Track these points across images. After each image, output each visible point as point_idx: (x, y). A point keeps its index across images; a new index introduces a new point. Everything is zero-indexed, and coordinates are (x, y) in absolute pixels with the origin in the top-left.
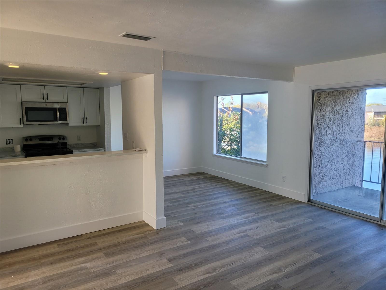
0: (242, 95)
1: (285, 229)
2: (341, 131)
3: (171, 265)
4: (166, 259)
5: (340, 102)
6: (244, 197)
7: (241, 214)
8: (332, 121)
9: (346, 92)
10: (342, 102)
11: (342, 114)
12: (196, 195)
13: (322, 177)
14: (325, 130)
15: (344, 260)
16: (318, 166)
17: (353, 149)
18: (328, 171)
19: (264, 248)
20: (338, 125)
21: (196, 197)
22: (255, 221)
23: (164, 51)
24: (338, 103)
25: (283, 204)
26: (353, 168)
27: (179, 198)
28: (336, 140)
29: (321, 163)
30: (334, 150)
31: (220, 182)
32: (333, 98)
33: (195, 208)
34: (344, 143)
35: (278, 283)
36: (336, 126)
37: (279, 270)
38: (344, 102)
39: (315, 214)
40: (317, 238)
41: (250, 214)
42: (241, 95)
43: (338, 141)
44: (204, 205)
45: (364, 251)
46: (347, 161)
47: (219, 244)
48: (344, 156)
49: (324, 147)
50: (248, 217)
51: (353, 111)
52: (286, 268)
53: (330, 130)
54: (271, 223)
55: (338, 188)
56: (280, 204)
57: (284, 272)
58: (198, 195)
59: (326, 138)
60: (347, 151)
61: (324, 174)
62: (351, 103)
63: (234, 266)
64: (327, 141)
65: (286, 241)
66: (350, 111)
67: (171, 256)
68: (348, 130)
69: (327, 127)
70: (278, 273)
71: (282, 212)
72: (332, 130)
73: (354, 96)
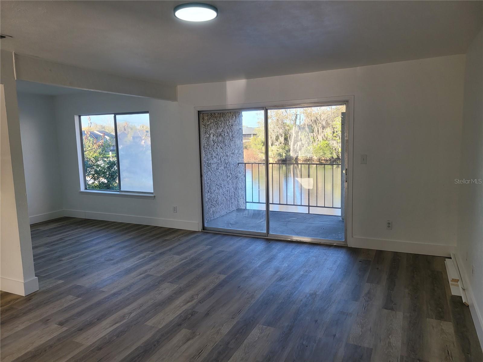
0: (115, 114)
1: (186, 260)
2: (224, 153)
3: (65, 329)
4: (56, 324)
5: (221, 124)
6: (132, 237)
7: (135, 255)
8: (216, 144)
9: (226, 114)
10: (223, 124)
11: (224, 137)
12: (68, 245)
13: (212, 203)
14: (211, 154)
15: (246, 274)
16: (207, 192)
17: (236, 171)
18: (217, 196)
19: (171, 283)
20: (221, 148)
21: (69, 248)
22: (153, 259)
23: (16, 54)
24: (220, 125)
25: (179, 237)
26: (237, 190)
27: (43, 253)
28: (221, 164)
29: (210, 189)
30: (220, 174)
31: (94, 226)
32: (215, 120)
33: (72, 260)
34: (228, 167)
35: (194, 310)
36: (220, 149)
37: (192, 298)
38: (225, 124)
39: (211, 240)
40: (218, 262)
41: (145, 254)
42: (113, 115)
43: (223, 164)
44: (83, 254)
45: (260, 264)
46: (232, 185)
47: (119, 291)
48: (228, 179)
49: (211, 171)
50: (144, 257)
51: (233, 133)
52: (198, 295)
53: (215, 153)
54: (171, 258)
55: (226, 213)
56: (174, 237)
57: (197, 299)
58: (71, 244)
59: (212, 162)
60: (231, 174)
61: (213, 200)
62: (231, 125)
63: (144, 307)
64: (213, 165)
65: (191, 271)
66: (231, 133)
67: (61, 318)
68: (230, 152)
69: (213, 150)
70: (192, 301)
71: (180, 245)
73: (232, 118)
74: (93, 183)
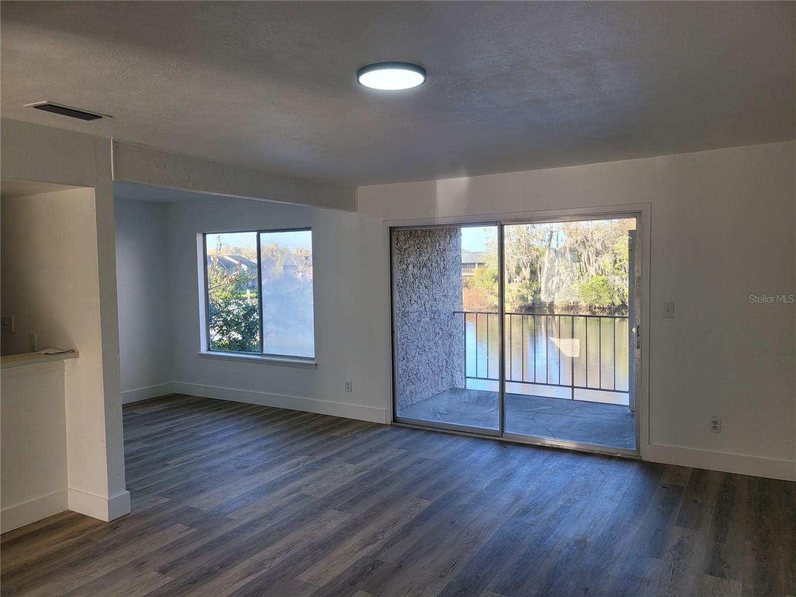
0: (259, 232)
1: (366, 472)
2: (430, 296)
3: (169, 579)
4: (154, 571)
5: (426, 248)
6: (278, 430)
7: (282, 461)
8: (417, 280)
9: (435, 231)
10: (429, 248)
11: (431, 268)
12: (177, 440)
13: (409, 377)
14: (409, 296)
15: (465, 501)
16: (402, 359)
17: (449, 325)
18: (417, 366)
19: (339, 510)
20: (426, 287)
21: (179, 445)
22: (311, 469)
23: (115, 142)
24: (424, 249)
25: (353, 433)
26: (451, 357)
27: (138, 452)
28: (426, 313)
29: (406, 354)
30: (423, 330)
31: (219, 410)
32: (417, 241)
33: (184, 465)
34: (436, 318)
35: (376, 559)
36: (424, 288)
37: (374, 538)
38: (432, 248)
39: (407, 440)
40: (419, 478)
41: (299, 459)
42: (256, 233)
43: (428, 313)
44: (201, 456)
45: (489, 483)
46: (443, 347)
47: (255, 521)
48: (437, 338)
49: (409, 324)
50: (298, 464)
51: (445, 263)
52: (384, 532)
53: (416, 295)
54: (341, 467)
55: (433, 394)
56: (347, 433)
57: (382, 539)
58: (182, 439)
59: (411, 309)
60: (442, 329)
61: (410, 373)
62: (442, 250)
63: (295, 550)
64: (412, 314)
65: (372, 492)
66: (442, 263)
67: (164, 562)
68: (441, 294)
69: (412, 291)
70: (373, 543)
71: (355, 446)
72: (418, 295)
73: (445, 237)
74: (220, 340)
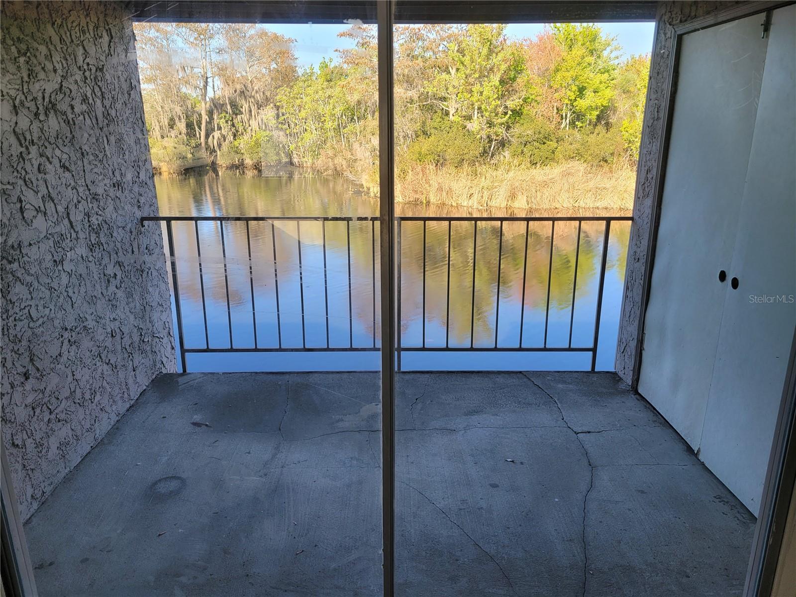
2: (81, 189)
5: (50, 57)
8: (34, 150)
9: (65, 12)
10: (57, 58)
11: (70, 116)
13: (51, 413)
14: (14, 199)
17: (136, 250)
18: (70, 375)
20: (65, 167)
24: (42, 58)
26: (147, 317)
28: (74, 235)
29: (32, 360)
30: (74, 280)
34: (103, 240)
36: (60, 171)
38: (65, 59)
43: (81, 235)
46: (127, 304)
48: (112, 288)
49: (29, 279)
51: (107, 103)
53: (37, 192)
55: (118, 415)
59: (26, 235)
60: (120, 264)
61: (53, 400)
62: (94, 69)
64: (34, 248)
66: (99, 102)
68: (107, 181)
69: (21, 182)
72: (43, 191)
73: (97, 37)
